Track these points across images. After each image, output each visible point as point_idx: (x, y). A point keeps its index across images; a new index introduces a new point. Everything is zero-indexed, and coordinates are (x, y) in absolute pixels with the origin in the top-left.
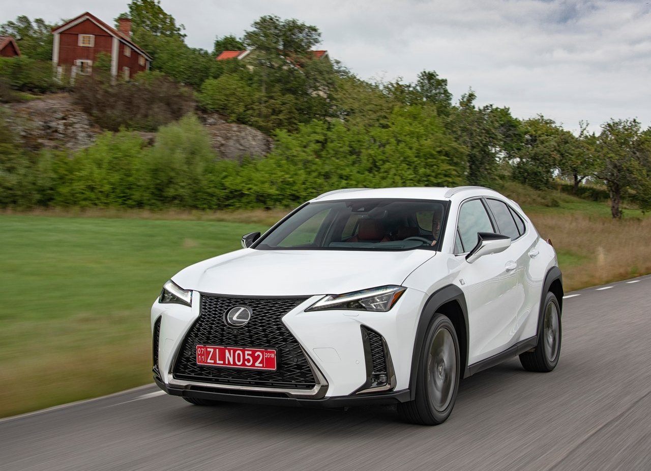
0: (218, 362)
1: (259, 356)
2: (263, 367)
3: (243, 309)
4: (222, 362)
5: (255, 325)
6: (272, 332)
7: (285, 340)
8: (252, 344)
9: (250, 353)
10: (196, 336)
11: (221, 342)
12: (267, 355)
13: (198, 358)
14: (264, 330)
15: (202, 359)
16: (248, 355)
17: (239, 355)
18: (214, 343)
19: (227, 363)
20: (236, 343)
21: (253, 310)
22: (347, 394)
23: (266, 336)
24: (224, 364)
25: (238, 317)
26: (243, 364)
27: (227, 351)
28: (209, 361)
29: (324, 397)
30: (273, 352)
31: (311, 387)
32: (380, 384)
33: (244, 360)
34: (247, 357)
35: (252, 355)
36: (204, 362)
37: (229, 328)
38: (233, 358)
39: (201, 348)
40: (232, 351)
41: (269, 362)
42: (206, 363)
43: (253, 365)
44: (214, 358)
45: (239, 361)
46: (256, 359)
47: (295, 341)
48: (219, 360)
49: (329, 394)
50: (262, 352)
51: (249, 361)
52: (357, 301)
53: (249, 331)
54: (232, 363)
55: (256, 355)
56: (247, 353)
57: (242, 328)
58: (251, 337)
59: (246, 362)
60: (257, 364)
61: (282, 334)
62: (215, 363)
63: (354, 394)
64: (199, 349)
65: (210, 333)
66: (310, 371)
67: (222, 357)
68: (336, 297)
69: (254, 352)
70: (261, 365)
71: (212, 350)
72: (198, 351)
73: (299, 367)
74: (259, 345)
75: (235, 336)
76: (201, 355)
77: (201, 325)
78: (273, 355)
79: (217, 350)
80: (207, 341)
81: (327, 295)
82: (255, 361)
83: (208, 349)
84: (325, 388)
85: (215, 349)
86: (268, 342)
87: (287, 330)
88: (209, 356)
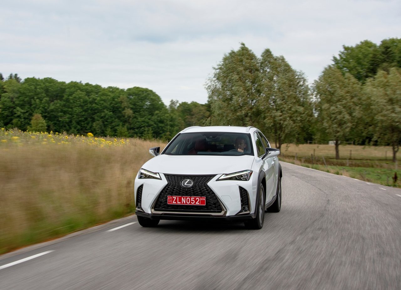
0: (178, 203)
1: (198, 200)
2: (200, 204)
3: (188, 180)
4: (180, 203)
5: (196, 187)
6: (203, 190)
7: (208, 193)
8: (194, 195)
9: (194, 198)
10: (166, 192)
11: (179, 194)
12: (201, 199)
13: (168, 202)
14: (199, 189)
17: (188, 199)
18: (176, 195)
20: (187, 195)
21: (193, 181)
22: (234, 215)
23: (200, 191)
24: (181, 203)
25: (187, 184)
26: (190, 203)
27: (182, 198)
28: (173, 202)
29: (225, 216)
30: (204, 198)
31: (220, 212)
32: (246, 211)
34: (192, 200)
35: (195, 199)
36: (171, 203)
37: (183, 188)
38: (185, 201)
39: (170, 197)
40: (185, 198)
41: (202, 202)
42: (172, 203)
43: (195, 203)
45: (188, 202)
47: (213, 193)
48: (179, 202)
49: (227, 215)
50: (199, 198)
51: (193, 202)
52: (235, 177)
53: (193, 189)
54: (185, 203)
55: (196, 199)
56: (192, 198)
57: (190, 188)
58: (193, 192)
61: (207, 190)
62: (177, 203)
63: (236, 215)
64: (169, 197)
65: (173, 190)
66: (220, 205)
67: (180, 200)
68: (227, 175)
69: (195, 198)
70: (199, 203)
71: (175, 198)
73: (215, 204)
74: (198, 195)
75: (186, 192)
76: (170, 200)
77: (169, 187)
78: (204, 199)
79: (178, 198)
80: (172, 194)
81: (223, 174)
82: (196, 202)
83: (173, 198)
84: (226, 213)
85: (177, 197)
86: (201, 193)
87: (210, 188)
88: (174, 200)
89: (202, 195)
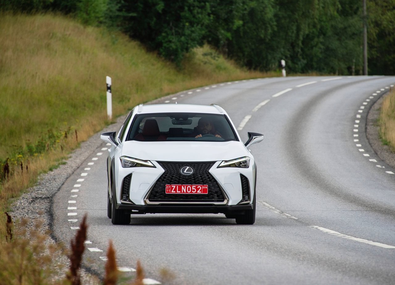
0: (177, 192)
1: (199, 188)
2: (201, 193)
3: (188, 168)
4: (180, 192)
5: (197, 174)
6: (205, 177)
8: (196, 183)
10: (163, 180)
11: (178, 183)
12: (203, 187)
13: (167, 191)
14: (201, 177)
15: (168, 191)
16: (194, 188)
17: (189, 188)
18: (175, 183)
19: (182, 192)
20: (187, 183)
21: (193, 168)
22: (236, 204)
23: (202, 179)
26: (191, 192)
27: (183, 187)
28: (172, 192)
29: (228, 205)
31: (223, 201)
32: (246, 200)
33: (192, 190)
34: (193, 189)
36: (170, 192)
37: (183, 176)
38: (185, 189)
39: (168, 186)
40: (185, 187)
41: (204, 190)
44: (175, 190)
45: (189, 191)
46: (197, 189)
47: (216, 181)
49: (230, 204)
50: (201, 186)
51: (194, 190)
52: (234, 163)
53: (194, 177)
54: (185, 192)
55: (198, 187)
57: (190, 176)
58: (194, 180)
59: (193, 191)
60: (198, 192)
61: (209, 178)
63: (238, 204)
64: (167, 186)
65: (172, 179)
66: (222, 194)
67: (180, 189)
69: (197, 186)
70: (200, 192)
71: (174, 187)
72: (167, 187)
73: (216, 192)
74: (199, 183)
75: (187, 180)
76: (168, 189)
77: (166, 176)
78: (206, 187)
79: (177, 187)
80: (170, 183)
83: (172, 186)
84: (228, 202)
87: (212, 176)
88: (173, 189)
89: (203, 182)
